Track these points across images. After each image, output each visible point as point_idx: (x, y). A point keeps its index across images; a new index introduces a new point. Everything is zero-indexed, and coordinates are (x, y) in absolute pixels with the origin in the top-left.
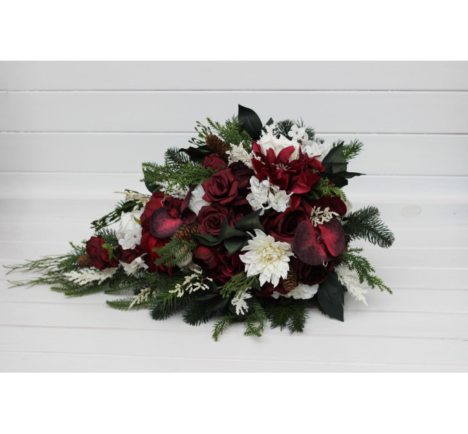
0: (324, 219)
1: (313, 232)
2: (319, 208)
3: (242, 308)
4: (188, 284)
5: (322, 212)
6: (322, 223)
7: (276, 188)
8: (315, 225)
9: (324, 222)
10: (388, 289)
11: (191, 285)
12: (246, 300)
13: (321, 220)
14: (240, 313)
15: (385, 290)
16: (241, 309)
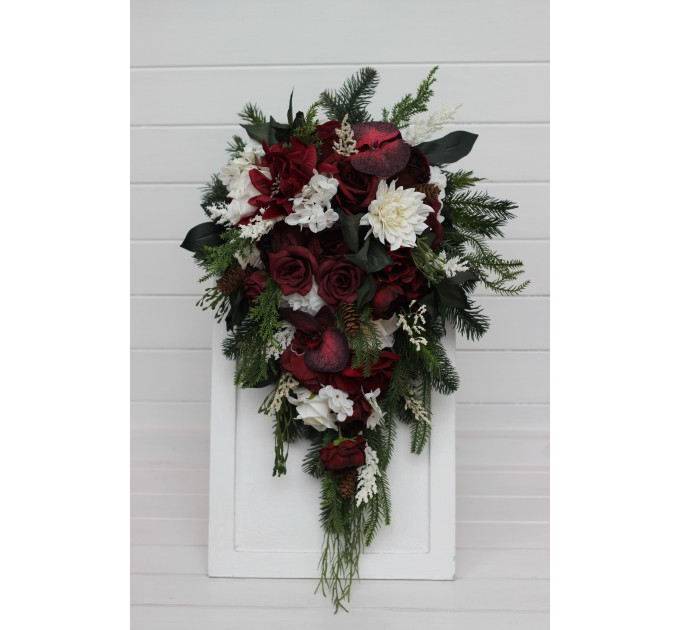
0: (350, 139)
1: (366, 154)
2: (335, 143)
3: (458, 263)
4: (413, 330)
5: (341, 140)
6: (355, 142)
7: (306, 189)
8: (357, 151)
9: (353, 138)
10: (433, 72)
11: (415, 327)
12: (448, 258)
13: (352, 143)
14: (467, 265)
15: (434, 76)
16: (461, 265)
